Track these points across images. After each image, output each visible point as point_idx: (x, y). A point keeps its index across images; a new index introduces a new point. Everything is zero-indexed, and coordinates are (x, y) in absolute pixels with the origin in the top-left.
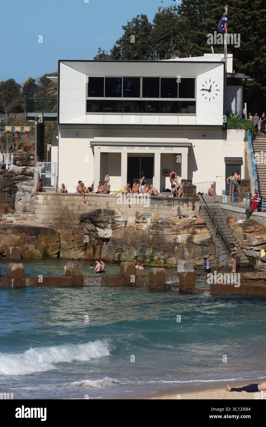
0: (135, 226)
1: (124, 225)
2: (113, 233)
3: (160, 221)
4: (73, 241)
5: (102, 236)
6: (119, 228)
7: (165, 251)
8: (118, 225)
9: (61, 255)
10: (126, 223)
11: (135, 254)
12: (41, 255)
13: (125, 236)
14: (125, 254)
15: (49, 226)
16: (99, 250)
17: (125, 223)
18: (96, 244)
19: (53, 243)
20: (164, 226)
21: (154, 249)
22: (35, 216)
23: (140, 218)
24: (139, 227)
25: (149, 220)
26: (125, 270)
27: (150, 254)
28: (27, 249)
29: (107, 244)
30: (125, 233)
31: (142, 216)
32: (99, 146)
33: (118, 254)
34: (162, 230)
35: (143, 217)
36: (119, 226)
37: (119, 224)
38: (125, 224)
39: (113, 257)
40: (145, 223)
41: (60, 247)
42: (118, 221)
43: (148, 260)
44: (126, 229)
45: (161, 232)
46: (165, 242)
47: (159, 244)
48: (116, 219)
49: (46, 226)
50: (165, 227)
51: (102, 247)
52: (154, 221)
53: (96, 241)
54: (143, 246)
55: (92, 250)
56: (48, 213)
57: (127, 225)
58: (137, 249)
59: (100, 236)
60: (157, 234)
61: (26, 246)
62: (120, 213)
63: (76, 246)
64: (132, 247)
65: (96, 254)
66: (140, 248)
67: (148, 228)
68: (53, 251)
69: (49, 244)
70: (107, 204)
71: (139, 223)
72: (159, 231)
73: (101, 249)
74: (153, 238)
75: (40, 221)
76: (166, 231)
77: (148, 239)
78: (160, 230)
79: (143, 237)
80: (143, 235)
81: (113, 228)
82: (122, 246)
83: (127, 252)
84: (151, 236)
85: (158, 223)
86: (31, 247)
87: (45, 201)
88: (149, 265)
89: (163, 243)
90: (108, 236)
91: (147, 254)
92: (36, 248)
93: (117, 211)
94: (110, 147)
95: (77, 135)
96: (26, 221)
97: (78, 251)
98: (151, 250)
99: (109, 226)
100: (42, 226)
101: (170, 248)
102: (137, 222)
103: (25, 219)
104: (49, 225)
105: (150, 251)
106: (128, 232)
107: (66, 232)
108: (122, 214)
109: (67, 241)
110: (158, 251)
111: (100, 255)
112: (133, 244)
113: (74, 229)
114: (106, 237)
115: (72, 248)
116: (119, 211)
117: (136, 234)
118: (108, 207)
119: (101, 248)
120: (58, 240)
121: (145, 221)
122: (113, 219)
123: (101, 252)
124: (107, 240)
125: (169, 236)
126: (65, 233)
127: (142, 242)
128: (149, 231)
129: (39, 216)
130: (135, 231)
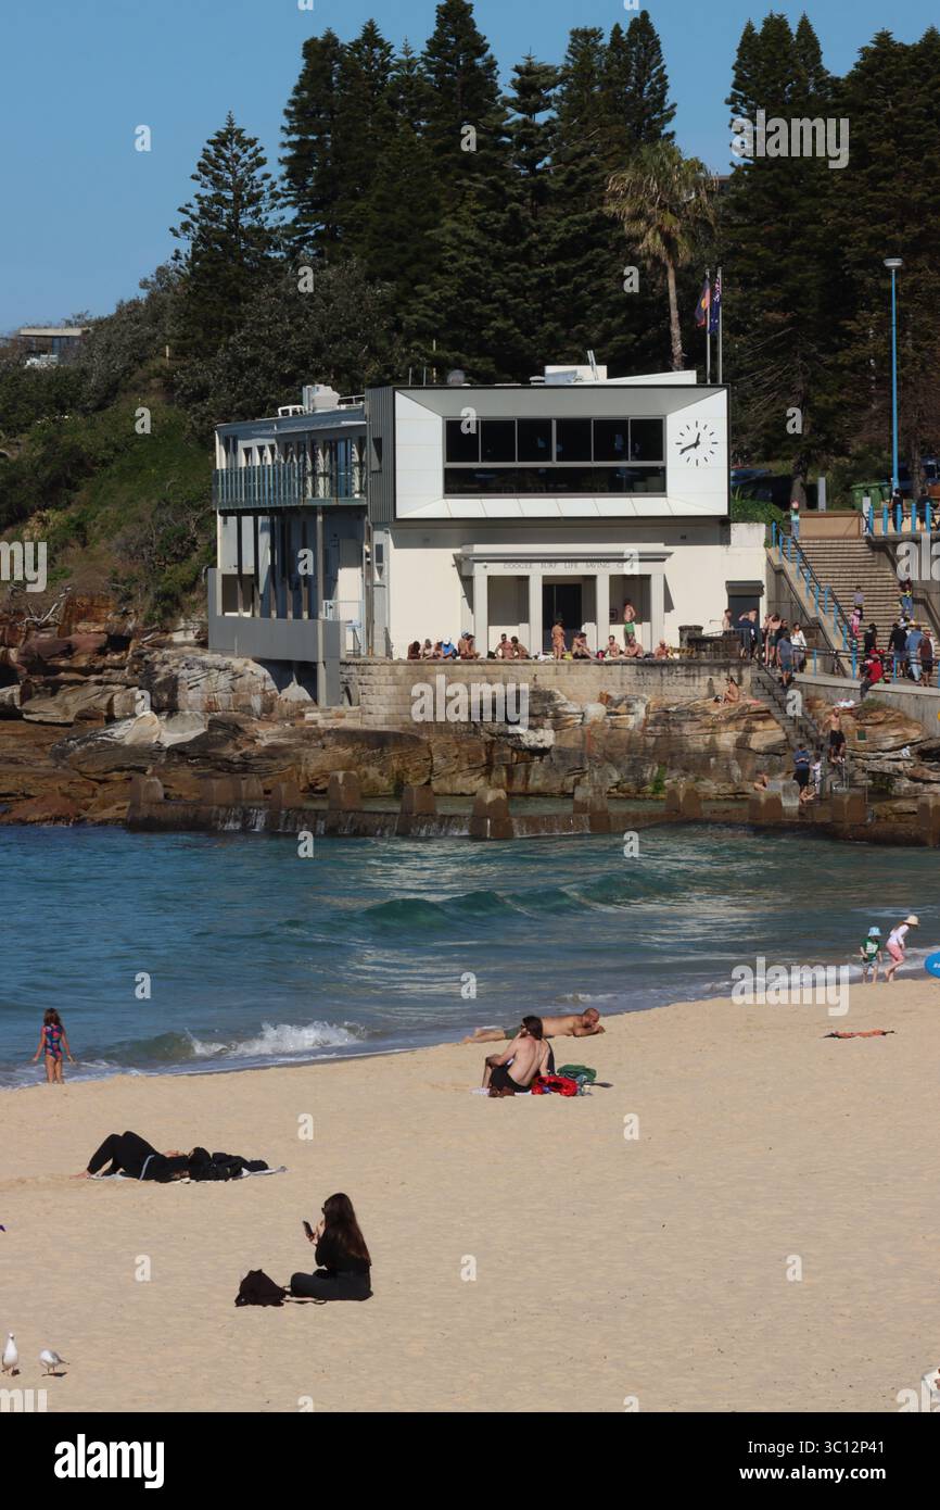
0: (608, 721)
1: (579, 721)
2: (556, 738)
3: (673, 709)
4: (456, 757)
5: (532, 744)
6: (569, 727)
7: (686, 769)
8: (567, 721)
9: (435, 786)
10: (584, 716)
11: (616, 777)
12: (391, 788)
13: (584, 742)
14: (592, 779)
15: (402, 729)
16: (523, 773)
17: (581, 716)
18: (514, 761)
19: (417, 764)
20: (682, 718)
21: (662, 764)
22: (360, 710)
23: (619, 704)
24: (618, 722)
25: (640, 709)
26: (681, 800)
27: (655, 775)
28: (366, 775)
29: (541, 760)
30: (584, 736)
31: (622, 700)
32: (485, 564)
33: (573, 778)
34: (679, 725)
35: (625, 702)
36: (569, 723)
37: (571, 719)
38: (582, 719)
39: (562, 786)
40: (633, 714)
41: (431, 771)
42: (567, 713)
43: (650, 788)
44: (586, 728)
45: (675, 731)
46: (687, 751)
47: (672, 755)
48: (560, 709)
49: (395, 729)
50: (686, 721)
51: (530, 766)
52: (657, 710)
53: (515, 755)
54: (634, 760)
55: (504, 774)
56: (399, 702)
57: (588, 721)
58: (618, 766)
59: (527, 744)
60: (667, 735)
61: (363, 770)
62: (563, 697)
63: (466, 766)
64: (607, 764)
65: (515, 782)
66: (627, 765)
67: (639, 723)
68: (416, 778)
69: (408, 766)
70: (535, 679)
71: (617, 714)
72: (672, 728)
73: (526, 772)
74: (656, 743)
75: (381, 718)
76: (688, 729)
77: (645, 745)
78: (674, 726)
79: (629, 742)
80: (630, 737)
81: (556, 728)
82: (581, 761)
83: (596, 774)
84: (651, 741)
85: (668, 712)
86: (373, 772)
87: (391, 677)
88: (654, 797)
89: (682, 752)
90: (546, 744)
91: (647, 775)
92: (381, 774)
93: (558, 692)
94: (507, 565)
95: (426, 543)
96: (343, 720)
97: (473, 778)
98: (657, 768)
99: (548, 723)
100: (385, 728)
101: (699, 761)
102: (609, 714)
103: (342, 717)
104: (400, 726)
105: (653, 769)
106: (592, 733)
107: (442, 740)
108: (568, 699)
109: (445, 757)
110: (672, 768)
111: (527, 784)
112: (610, 758)
113: (456, 732)
114: (540, 745)
115: (454, 773)
116: (562, 692)
117: (611, 737)
118: (536, 686)
119: (528, 769)
120: (427, 756)
121: (631, 710)
122: (555, 710)
123: (527, 777)
124: (543, 752)
125: (695, 738)
126: (439, 742)
127: (630, 752)
128: (643, 730)
129: (377, 709)
130: (607, 731)
